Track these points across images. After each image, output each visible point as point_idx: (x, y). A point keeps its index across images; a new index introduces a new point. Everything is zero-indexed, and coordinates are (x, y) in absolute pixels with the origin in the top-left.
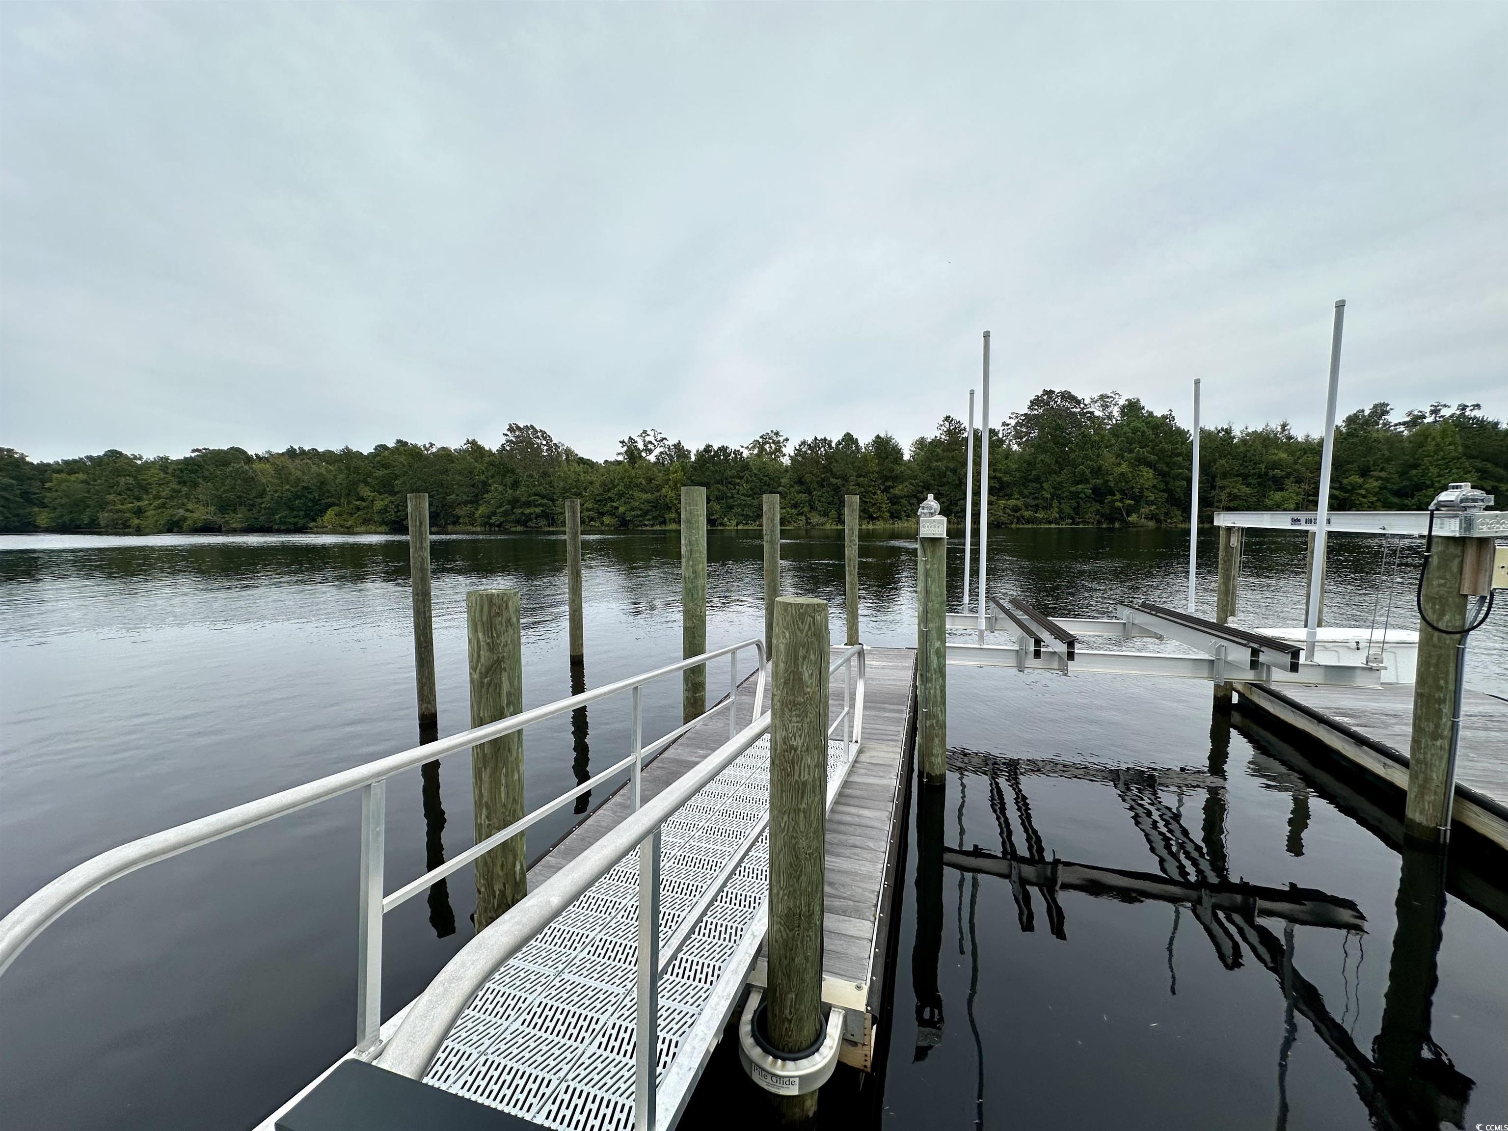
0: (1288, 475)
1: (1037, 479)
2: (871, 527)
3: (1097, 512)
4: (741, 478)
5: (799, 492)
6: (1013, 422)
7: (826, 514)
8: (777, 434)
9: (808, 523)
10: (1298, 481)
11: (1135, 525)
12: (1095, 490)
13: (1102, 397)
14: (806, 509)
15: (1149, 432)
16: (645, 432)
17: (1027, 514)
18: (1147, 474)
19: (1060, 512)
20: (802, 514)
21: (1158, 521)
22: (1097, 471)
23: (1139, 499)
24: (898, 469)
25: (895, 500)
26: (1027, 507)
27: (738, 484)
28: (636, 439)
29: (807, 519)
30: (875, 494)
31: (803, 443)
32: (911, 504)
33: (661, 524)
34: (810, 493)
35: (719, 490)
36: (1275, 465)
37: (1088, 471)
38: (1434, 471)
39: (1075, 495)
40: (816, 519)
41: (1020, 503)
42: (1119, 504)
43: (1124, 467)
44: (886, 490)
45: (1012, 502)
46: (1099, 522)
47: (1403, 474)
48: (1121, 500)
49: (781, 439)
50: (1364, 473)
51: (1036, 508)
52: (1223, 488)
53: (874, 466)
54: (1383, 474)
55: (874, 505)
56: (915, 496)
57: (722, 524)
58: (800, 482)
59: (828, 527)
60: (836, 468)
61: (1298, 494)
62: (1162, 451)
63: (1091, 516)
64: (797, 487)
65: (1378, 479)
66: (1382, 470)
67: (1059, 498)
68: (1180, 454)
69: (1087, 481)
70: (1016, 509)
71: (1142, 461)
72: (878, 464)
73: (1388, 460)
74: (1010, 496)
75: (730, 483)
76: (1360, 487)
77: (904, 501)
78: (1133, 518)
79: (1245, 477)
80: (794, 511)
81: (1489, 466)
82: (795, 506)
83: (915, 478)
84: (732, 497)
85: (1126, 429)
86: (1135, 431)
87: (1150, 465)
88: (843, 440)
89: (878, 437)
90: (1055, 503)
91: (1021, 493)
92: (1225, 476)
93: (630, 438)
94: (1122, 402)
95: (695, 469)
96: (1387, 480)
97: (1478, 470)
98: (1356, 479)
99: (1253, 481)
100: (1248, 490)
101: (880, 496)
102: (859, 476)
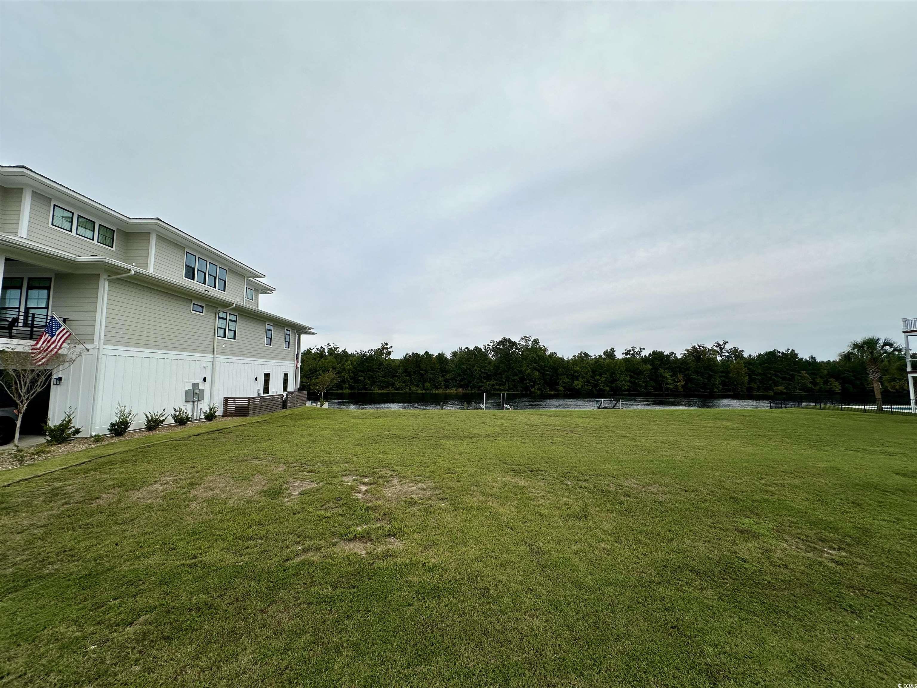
0: (579, 376)
1: (500, 374)
2: (437, 392)
3: (521, 387)
4: (379, 369)
5: (406, 376)
6: (492, 344)
7: (417, 386)
8: (387, 344)
9: (410, 389)
10: (583, 377)
11: (533, 393)
12: (520, 378)
13: (525, 337)
14: (409, 384)
15: (537, 358)
16: (329, 344)
17: (497, 387)
18: (537, 373)
19: (509, 387)
20: (406, 386)
21: (542, 391)
22: (521, 372)
23: (535, 382)
24: (448, 368)
25: (446, 380)
26: (497, 384)
27: (378, 372)
28: (324, 347)
29: (410, 388)
30: (438, 378)
31: (407, 354)
32: (453, 382)
33: (340, 389)
34: (410, 377)
35: (370, 374)
36: (575, 372)
37: (517, 372)
38: (618, 375)
39: (514, 381)
40: (414, 388)
41: (494, 383)
42: (528, 384)
43: (529, 371)
44: (443, 376)
45: (491, 383)
46: (522, 391)
47: (611, 376)
48: (529, 383)
49: (389, 346)
50: (601, 375)
51: (500, 386)
52: (561, 379)
53: (438, 366)
54: (605, 376)
55: (438, 382)
56: (455, 379)
57: (371, 390)
58: (406, 371)
59: (419, 392)
60: (423, 366)
61: (582, 382)
62: (541, 365)
63: (520, 389)
64: (405, 374)
65: (604, 377)
66: (606, 374)
67: (508, 381)
68: (547, 367)
69: (517, 375)
70: (493, 385)
71: (535, 369)
72: (439, 366)
73: (608, 371)
74: (491, 380)
75: (375, 371)
76: (599, 380)
77: (450, 381)
78: (533, 390)
79: (567, 375)
80: (404, 384)
81: (632, 374)
82: (404, 382)
83: (454, 371)
84: (376, 378)
85: (529, 356)
86: (532, 357)
87: (538, 370)
88: (425, 354)
89: (439, 354)
90: (507, 383)
91: (494, 379)
92: (562, 375)
93: (322, 347)
94: (532, 340)
95: (359, 365)
96: (607, 378)
97: (630, 375)
98: (598, 377)
99: (570, 377)
100: (568, 380)
101: (441, 379)
102: (432, 370)
